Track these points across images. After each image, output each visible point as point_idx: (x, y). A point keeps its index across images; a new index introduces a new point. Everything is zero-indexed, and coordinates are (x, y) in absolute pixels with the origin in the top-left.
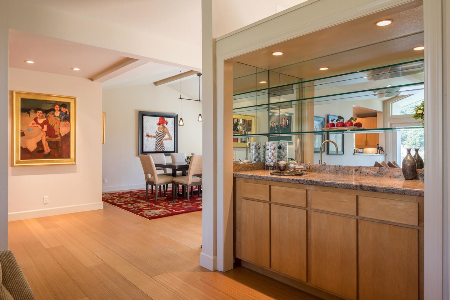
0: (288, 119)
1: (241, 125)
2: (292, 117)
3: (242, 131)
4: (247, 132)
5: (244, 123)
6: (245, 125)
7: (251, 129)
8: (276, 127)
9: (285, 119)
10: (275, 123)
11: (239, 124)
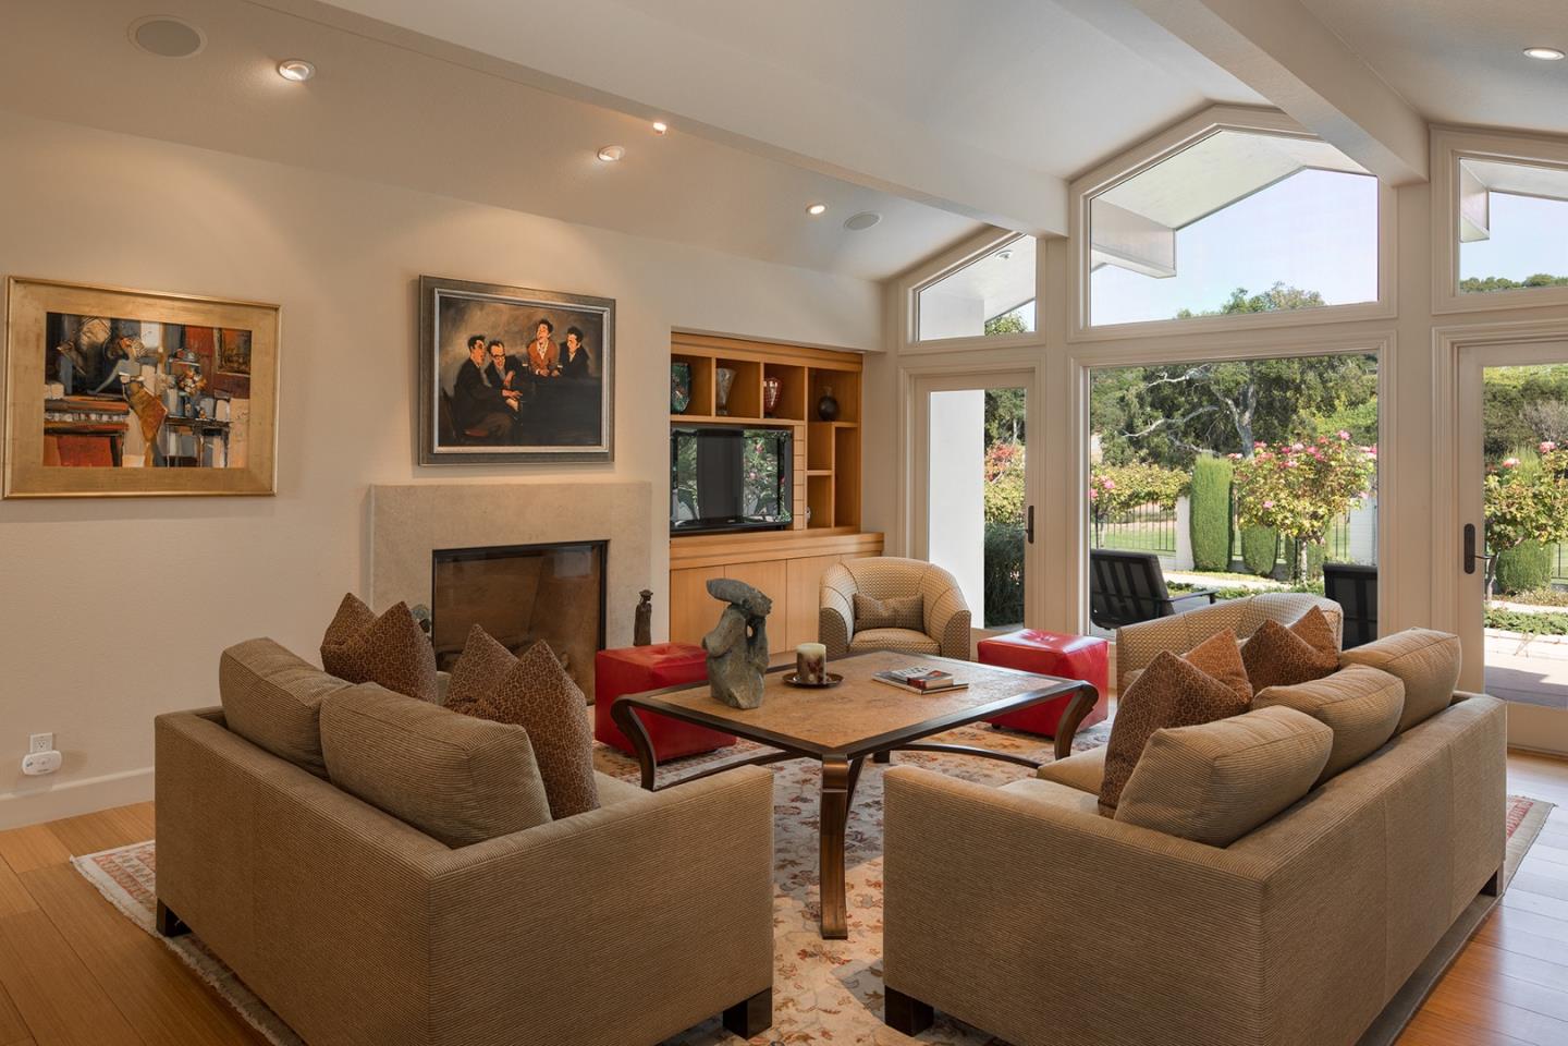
0: (572, 331)
1: (148, 358)
2: (606, 316)
3: (163, 397)
4: (207, 404)
5: (182, 344)
6: (191, 356)
7: (249, 379)
8: (507, 370)
9: (550, 328)
10: (496, 343)
11: (134, 351)
